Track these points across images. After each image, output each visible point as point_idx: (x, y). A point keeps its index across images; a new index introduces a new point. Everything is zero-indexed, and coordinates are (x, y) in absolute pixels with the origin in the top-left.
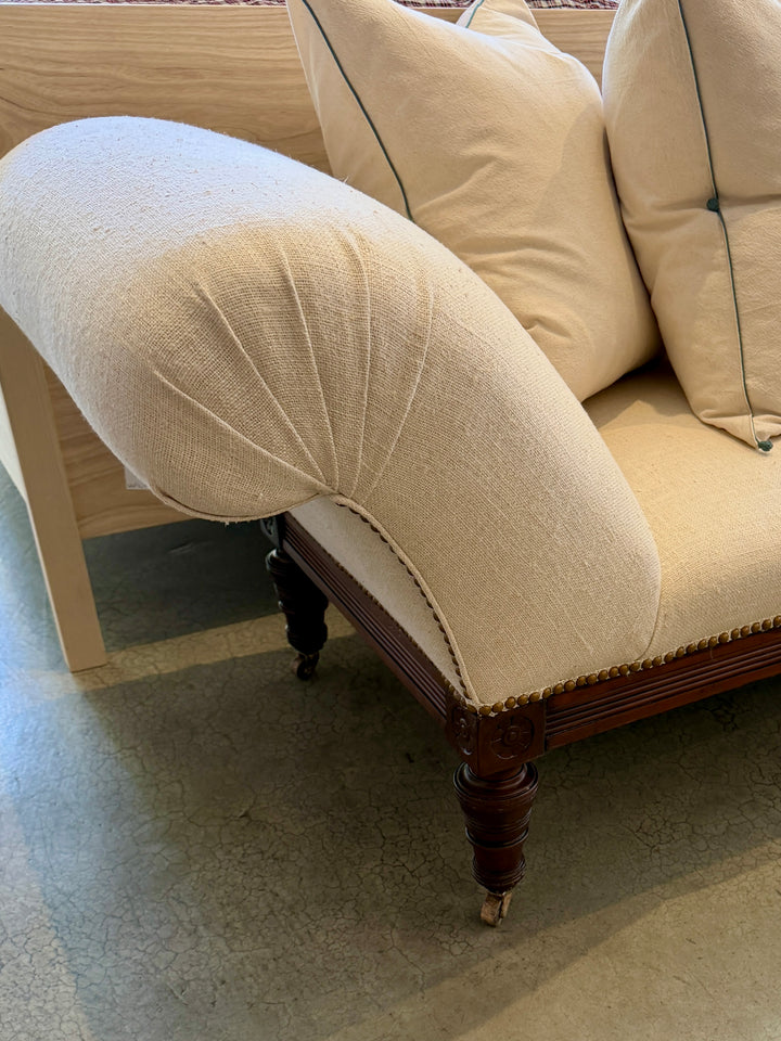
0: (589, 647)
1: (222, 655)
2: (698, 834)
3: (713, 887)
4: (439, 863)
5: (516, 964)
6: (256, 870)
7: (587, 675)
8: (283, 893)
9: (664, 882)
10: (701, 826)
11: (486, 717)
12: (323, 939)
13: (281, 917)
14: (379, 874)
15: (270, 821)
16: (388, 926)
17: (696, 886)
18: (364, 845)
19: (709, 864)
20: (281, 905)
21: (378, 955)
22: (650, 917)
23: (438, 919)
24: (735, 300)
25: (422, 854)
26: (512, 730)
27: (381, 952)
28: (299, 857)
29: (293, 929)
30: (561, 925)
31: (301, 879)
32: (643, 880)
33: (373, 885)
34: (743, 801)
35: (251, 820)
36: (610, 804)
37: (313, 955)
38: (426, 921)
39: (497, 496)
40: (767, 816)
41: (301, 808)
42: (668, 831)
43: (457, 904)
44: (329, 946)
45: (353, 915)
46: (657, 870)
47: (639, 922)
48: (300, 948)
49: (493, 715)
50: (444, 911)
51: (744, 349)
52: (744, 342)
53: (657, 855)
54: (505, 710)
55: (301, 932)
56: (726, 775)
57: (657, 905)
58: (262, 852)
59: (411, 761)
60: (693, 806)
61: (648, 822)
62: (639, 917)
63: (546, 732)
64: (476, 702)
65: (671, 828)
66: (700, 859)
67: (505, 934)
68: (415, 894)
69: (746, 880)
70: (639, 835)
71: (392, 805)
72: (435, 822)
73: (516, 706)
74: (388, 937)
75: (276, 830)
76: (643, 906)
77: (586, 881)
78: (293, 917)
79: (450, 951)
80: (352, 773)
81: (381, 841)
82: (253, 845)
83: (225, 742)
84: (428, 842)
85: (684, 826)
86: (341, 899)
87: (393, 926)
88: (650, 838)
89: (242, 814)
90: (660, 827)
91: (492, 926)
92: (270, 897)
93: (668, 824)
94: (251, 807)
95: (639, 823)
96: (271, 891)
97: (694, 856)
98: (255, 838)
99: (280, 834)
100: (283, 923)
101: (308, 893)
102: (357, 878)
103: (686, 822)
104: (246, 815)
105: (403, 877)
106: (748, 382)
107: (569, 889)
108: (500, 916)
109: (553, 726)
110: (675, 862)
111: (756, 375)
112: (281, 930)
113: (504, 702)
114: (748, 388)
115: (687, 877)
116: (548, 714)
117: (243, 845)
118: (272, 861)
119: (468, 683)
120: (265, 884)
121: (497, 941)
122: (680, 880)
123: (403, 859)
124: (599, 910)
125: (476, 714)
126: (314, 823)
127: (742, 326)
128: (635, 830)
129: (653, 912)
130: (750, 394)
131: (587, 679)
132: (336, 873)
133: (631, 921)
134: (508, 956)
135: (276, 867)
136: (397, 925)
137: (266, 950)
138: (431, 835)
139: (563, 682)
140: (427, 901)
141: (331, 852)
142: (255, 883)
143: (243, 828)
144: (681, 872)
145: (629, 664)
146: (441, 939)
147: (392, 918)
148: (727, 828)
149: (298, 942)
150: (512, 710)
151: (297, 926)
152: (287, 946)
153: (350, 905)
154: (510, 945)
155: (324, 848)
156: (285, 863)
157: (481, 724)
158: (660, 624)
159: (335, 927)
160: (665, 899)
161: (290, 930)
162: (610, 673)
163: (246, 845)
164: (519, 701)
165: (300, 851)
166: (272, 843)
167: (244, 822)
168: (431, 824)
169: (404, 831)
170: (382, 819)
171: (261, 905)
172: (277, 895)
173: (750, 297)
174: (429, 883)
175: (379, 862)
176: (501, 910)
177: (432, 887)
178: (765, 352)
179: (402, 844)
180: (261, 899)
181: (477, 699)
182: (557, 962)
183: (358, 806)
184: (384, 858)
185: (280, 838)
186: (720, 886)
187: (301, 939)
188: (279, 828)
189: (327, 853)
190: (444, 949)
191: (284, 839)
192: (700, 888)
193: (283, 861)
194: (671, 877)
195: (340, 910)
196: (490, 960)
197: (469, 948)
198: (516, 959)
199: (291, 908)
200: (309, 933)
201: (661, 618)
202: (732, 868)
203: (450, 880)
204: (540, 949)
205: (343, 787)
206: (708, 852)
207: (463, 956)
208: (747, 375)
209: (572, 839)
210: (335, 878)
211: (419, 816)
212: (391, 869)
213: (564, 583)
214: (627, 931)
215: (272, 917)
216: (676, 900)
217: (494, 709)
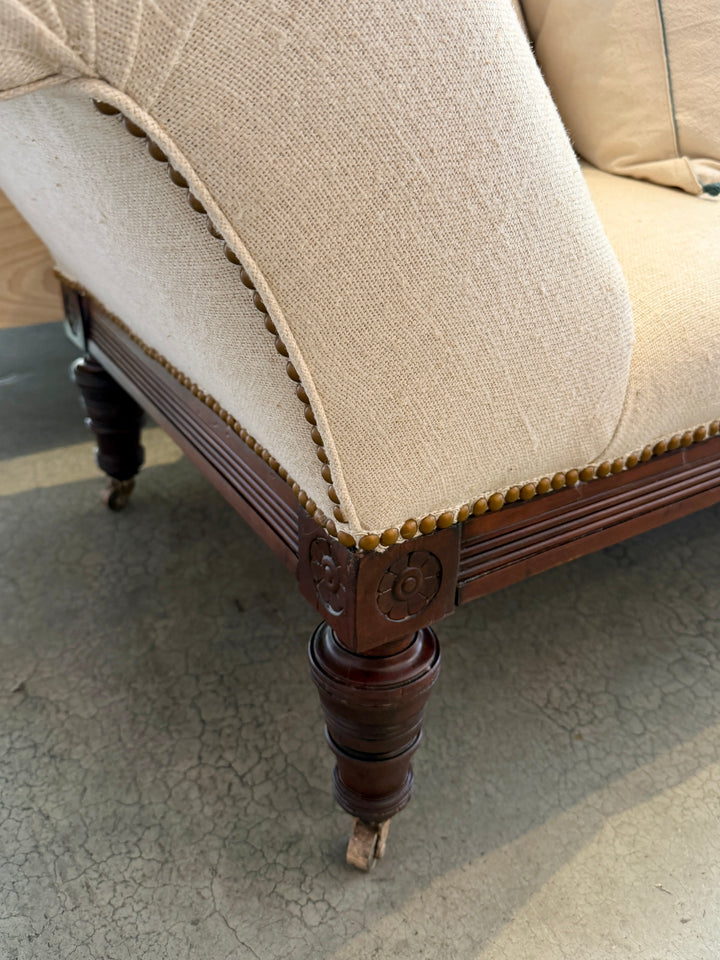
0: (534, 438)
1: (26, 484)
2: (627, 710)
3: (669, 793)
4: (280, 764)
5: (405, 943)
6: (23, 776)
7: (522, 484)
8: (57, 815)
9: (600, 787)
10: (628, 698)
11: (369, 552)
12: (108, 896)
13: (49, 857)
14: (195, 781)
15: (53, 697)
16: (207, 872)
17: (648, 792)
18: (175, 735)
19: (653, 755)
20: (51, 835)
21: (190, 927)
22: (593, 848)
23: (281, 859)
24: (661, 13)
25: (256, 747)
26: (410, 574)
27: (195, 923)
28: (86, 754)
29: (64, 880)
30: (466, 866)
31: (85, 790)
32: (570, 785)
33: (186, 798)
34: (671, 659)
35: (27, 696)
36: (501, 668)
37: (90, 929)
38: (263, 862)
39: (415, 129)
40: (708, 680)
41: (94, 678)
42: (586, 706)
43: (308, 831)
44: (115, 910)
45: (155, 853)
46: (585, 767)
47: (580, 857)
48: (71, 915)
49: (381, 549)
50: (290, 844)
51: (673, 77)
52: (671, 68)
53: (579, 744)
54: (400, 541)
55: (76, 885)
56: (638, 624)
57: (597, 827)
58: (35, 746)
59: (241, 609)
60: (608, 668)
61: (556, 693)
62: (578, 848)
63: (459, 574)
64: (354, 530)
65: (589, 701)
66: (639, 747)
67: (384, 885)
68: (246, 815)
69: (710, 779)
70: (549, 712)
71: (216, 673)
72: (273, 696)
73: (418, 534)
74: (206, 893)
75: (58, 711)
76: (579, 828)
77: (490, 789)
78: (66, 858)
79: (301, 919)
80: (165, 627)
81: (199, 728)
82: (25, 734)
83: (11, 589)
84: (264, 728)
85: (605, 698)
86: (140, 825)
87: (214, 871)
88: (566, 718)
89: (16, 687)
90: (573, 701)
91: (364, 871)
92: (37, 819)
93: (584, 696)
94: (30, 677)
95: (544, 695)
96: (40, 811)
97: (631, 743)
98: (29, 723)
99: (62, 716)
100: (51, 867)
101: (92, 813)
102: (163, 788)
103: (606, 691)
104: (21, 689)
105: (230, 785)
106: (679, 117)
107: (469, 803)
108: (376, 856)
109: (468, 566)
110: (608, 754)
111: (688, 109)
112: (46, 881)
113: (399, 527)
114: (679, 124)
115: (629, 776)
116: (465, 545)
117: (10, 734)
118: (46, 760)
119: (343, 494)
120: (32, 800)
121: (374, 898)
122: (620, 783)
123: (229, 756)
124: (517, 837)
125: (353, 548)
126: (111, 700)
127: (670, 48)
128: (541, 704)
129: (596, 838)
130: (681, 132)
131: (522, 490)
132: (135, 779)
133: (567, 857)
134: (392, 927)
135: (52, 771)
136: (221, 871)
137: (21, 919)
138: (268, 718)
139: (487, 496)
140: (265, 827)
141: (130, 745)
142: (18, 797)
143: (15, 709)
144: (618, 770)
145: (580, 468)
146: (287, 896)
147: (213, 857)
148: (662, 699)
149: (69, 904)
150: (411, 541)
151: (71, 873)
152: (52, 912)
153: (152, 834)
154: (392, 905)
155: (120, 740)
156: (65, 763)
157: (362, 563)
158: (631, 405)
159: (127, 875)
160: (607, 815)
161: (59, 880)
162: (554, 482)
163: (16, 734)
164: (422, 525)
165: (87, 744)
166: (51, 731)
167: (19, 697)
168: (267, 699)
169: (231, 712)
170: (201, 694)
171: (22, 835)
172: (48, 818)
173: (680, 10)
174: (267, 796)
175: (195, 762)
176: (376, 847)
177: (271, 803)
178: (700, 80)
179: (228, 731)
180: (24, 825)
181: (356, 522)
182: (469, 936)
183: (172, 673)
184: (204, 755)
185: (63, 724)
186: (678, 791)
187: (74, 897)
188: (63, 707)
189: (124, 746)
190: (292, 916)
191: (67, 725)
192: (651, 795)
193: (62, 760)
194: (607, 778)
195: (136, 845)
196: (364, 936)
197: (330, 914)
198: (404, 933)
199: (66, 839)
200: (88, 887)
201: (632, 397)
202: (686, 761)
203: (295, 789)
204: (439, 913)
205: (153, 648)
206: (647, 736)
207: (321, 928)
208: (677, 109)
209: (460, 721)
210: (133, 787)
211: (251, 687)
212: (213, 772)
213: (510, 321)
214: (565, 875)
215: (35, 855)
216: (624, 817)
217: (383, 540)
